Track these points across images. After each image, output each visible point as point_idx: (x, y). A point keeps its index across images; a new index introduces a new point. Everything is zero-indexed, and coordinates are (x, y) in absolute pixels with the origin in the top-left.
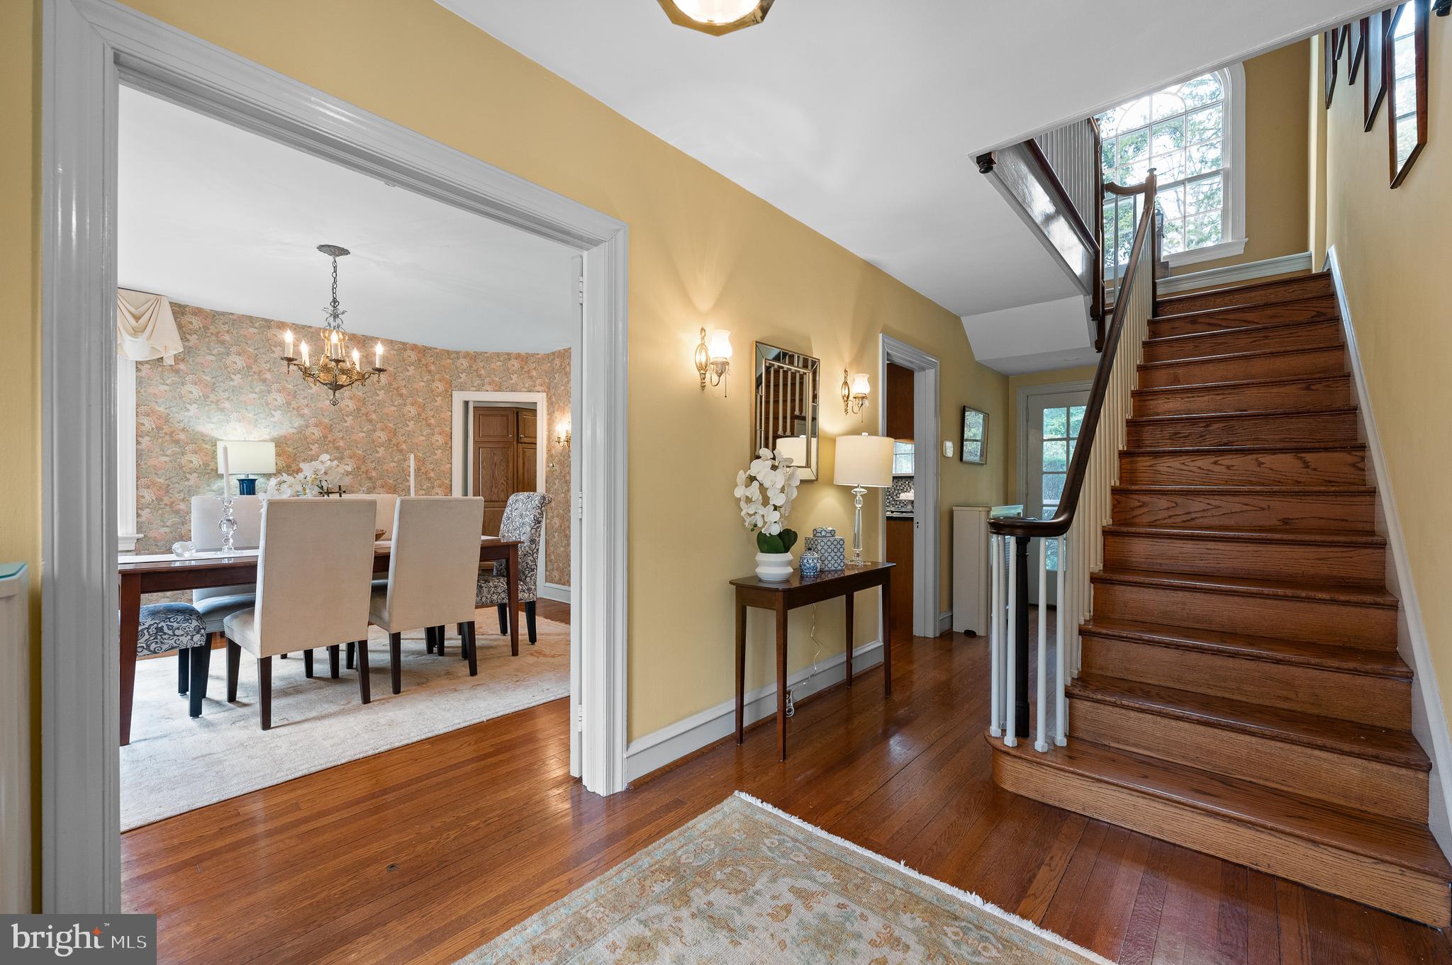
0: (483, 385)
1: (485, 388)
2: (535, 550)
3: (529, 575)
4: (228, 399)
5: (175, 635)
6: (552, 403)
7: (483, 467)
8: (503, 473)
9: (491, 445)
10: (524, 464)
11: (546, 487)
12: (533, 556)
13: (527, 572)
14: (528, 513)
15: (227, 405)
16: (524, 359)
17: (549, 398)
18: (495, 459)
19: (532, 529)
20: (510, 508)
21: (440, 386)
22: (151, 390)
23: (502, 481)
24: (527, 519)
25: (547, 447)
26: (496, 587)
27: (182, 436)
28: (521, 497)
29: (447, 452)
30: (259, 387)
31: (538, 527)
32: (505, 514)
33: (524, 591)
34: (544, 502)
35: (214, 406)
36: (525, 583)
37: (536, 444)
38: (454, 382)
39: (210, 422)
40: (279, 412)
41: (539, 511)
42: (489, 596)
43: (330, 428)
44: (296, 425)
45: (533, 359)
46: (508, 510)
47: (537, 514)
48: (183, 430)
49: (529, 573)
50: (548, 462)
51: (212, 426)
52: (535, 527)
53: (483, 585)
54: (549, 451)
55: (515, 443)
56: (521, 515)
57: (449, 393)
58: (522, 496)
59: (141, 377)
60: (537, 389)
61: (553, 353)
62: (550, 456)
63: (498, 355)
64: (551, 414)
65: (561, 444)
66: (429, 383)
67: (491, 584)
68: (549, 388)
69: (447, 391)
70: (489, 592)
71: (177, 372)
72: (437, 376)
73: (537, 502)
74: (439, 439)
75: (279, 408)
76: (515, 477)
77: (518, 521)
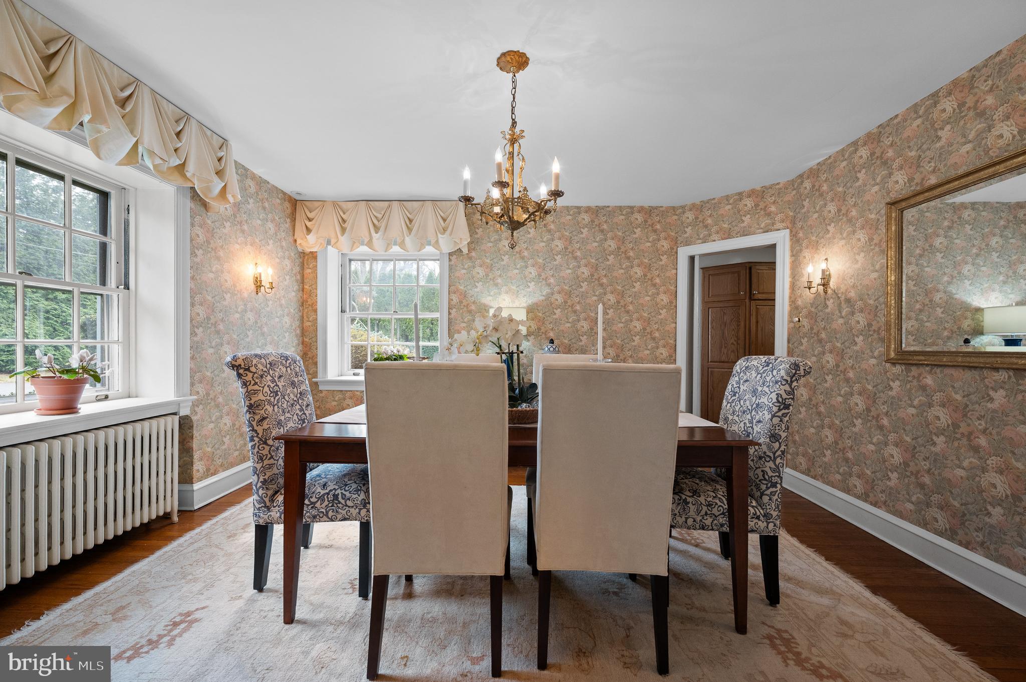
0: (710, 235)
1: (712, 238)
2: (779, 453)
3: (768, 492)
4: (500, 276)
5: (346, 506)
6: (798, 241)
7: (712, 328)
8: (733, 332)
9: (721, 305)
10: (757, 322)
11: (788, 347)
12: (774, 461)
13: (764, 487)
14: (766, 389)
15: (499, 281)
16: (759, 195)
17: (794, 236)
18: (725, 319)
19: (773, 416)
20: (737, 379)
21: (665, 245)
22: (457, 274)
23: (732, 341)
24: (764, 400)
25: (790, 297)
26: (709, 505)
27: (473, 307)
28: (755, 363)
29: (671, 312)
30: (520, 264)
31: (785, 415)
32: (729, 387)
33: (758, 518)
34: (795, 373)
35: (491, 282)
36: (761, 505)
37: (774, 300)
38: (679, 238)
39: (489, 296)
40: (533, 283)
41: (787, 388)
42: (699, 518)
43: (569, 294)
44: (544, 293)
45: (771, 192)
46: (733, 381)
47: (782, 393)
48: (474, 303)
49: (768, 488)
50: (791, 316)
51: (490, 298)
52: (780, 414)
53: (689, 499)
54: (793, 302)
55: (747, 301)
56: (754, 392)
57: (675, 250)
58: (757, 361)
59: (452, 265)
60: (776, 227)
61: (801, 176)
62: (795, 308)
63: (727, 198)
64: (796, 255)
65: (813, 290)
66: (654, 243)
67: (702, 499)
68: (793, 223)
69: (672, 248)
70: (698, 512)
71: (470, 258)
72: (663, 235)
73: (783, 373)
74: (664, 298)
75: (532, 280)
76: (747, 337)
77: (749, 401)
